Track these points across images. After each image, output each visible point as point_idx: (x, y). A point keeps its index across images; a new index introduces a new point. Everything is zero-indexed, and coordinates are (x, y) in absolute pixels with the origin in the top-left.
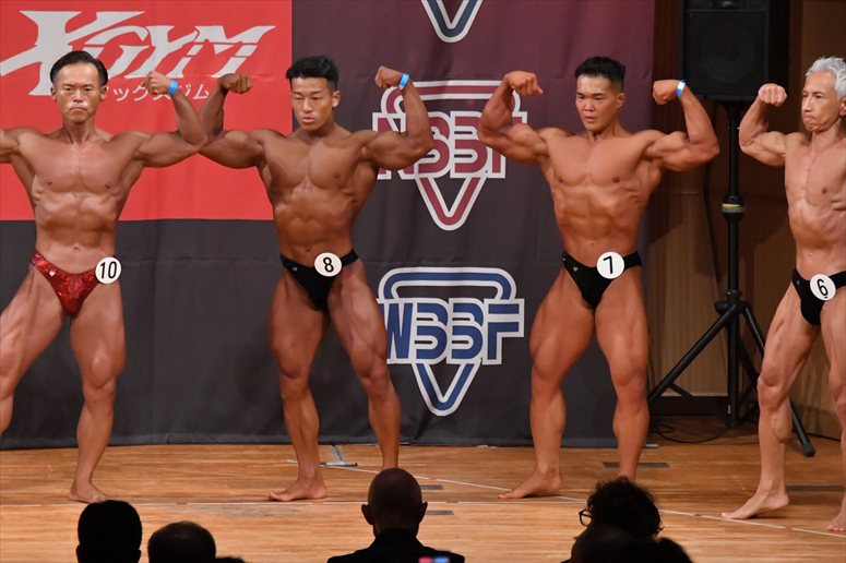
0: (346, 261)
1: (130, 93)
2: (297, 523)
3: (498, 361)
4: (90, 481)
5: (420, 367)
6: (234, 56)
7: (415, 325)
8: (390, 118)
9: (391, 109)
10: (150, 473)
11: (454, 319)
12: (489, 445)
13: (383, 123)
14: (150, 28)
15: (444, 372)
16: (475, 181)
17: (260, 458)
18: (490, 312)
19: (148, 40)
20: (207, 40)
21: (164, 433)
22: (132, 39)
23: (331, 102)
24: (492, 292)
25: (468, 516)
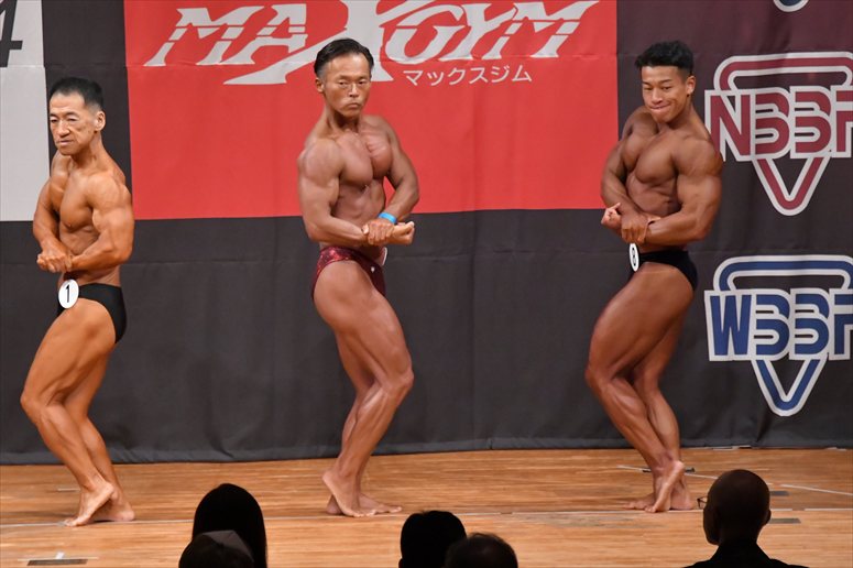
1: (445, 77)
2: (629, 533)
3: (846, 356)
5: (761, 364)
6: (555, 34)
7: (754, 318)
8: (724, 95)
9: (724, 86)
10: (471, 480)
11: (797, 311)
12: (839, 447)
13: (716, 100)
14: (466, 7)
15: (786, 369)
16: (817, 161)
17: (588, 463)
18: (836, 303)
19: (464, 19)
20: (526, 18)
21: (487, 438)
22: (447, 19)
23: (685, 89)
24: (838, 282)
25: (817, 524)
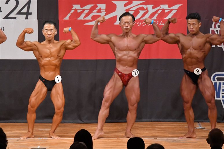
0: (203, 70)
1: (142, 23)
2: (188, 144)
4: (130, 132)
5: (223, 100)
6: (170, 13)
7: (222, 88)
8: (215, 30)
9: (215, 27)
10: (146, 130)
13: (213, 31)
14: (147, 5)
17: (177, 126)
19: (147, 9)
20: (163, 9)
22: (142, 9)
23: (199, 26)
